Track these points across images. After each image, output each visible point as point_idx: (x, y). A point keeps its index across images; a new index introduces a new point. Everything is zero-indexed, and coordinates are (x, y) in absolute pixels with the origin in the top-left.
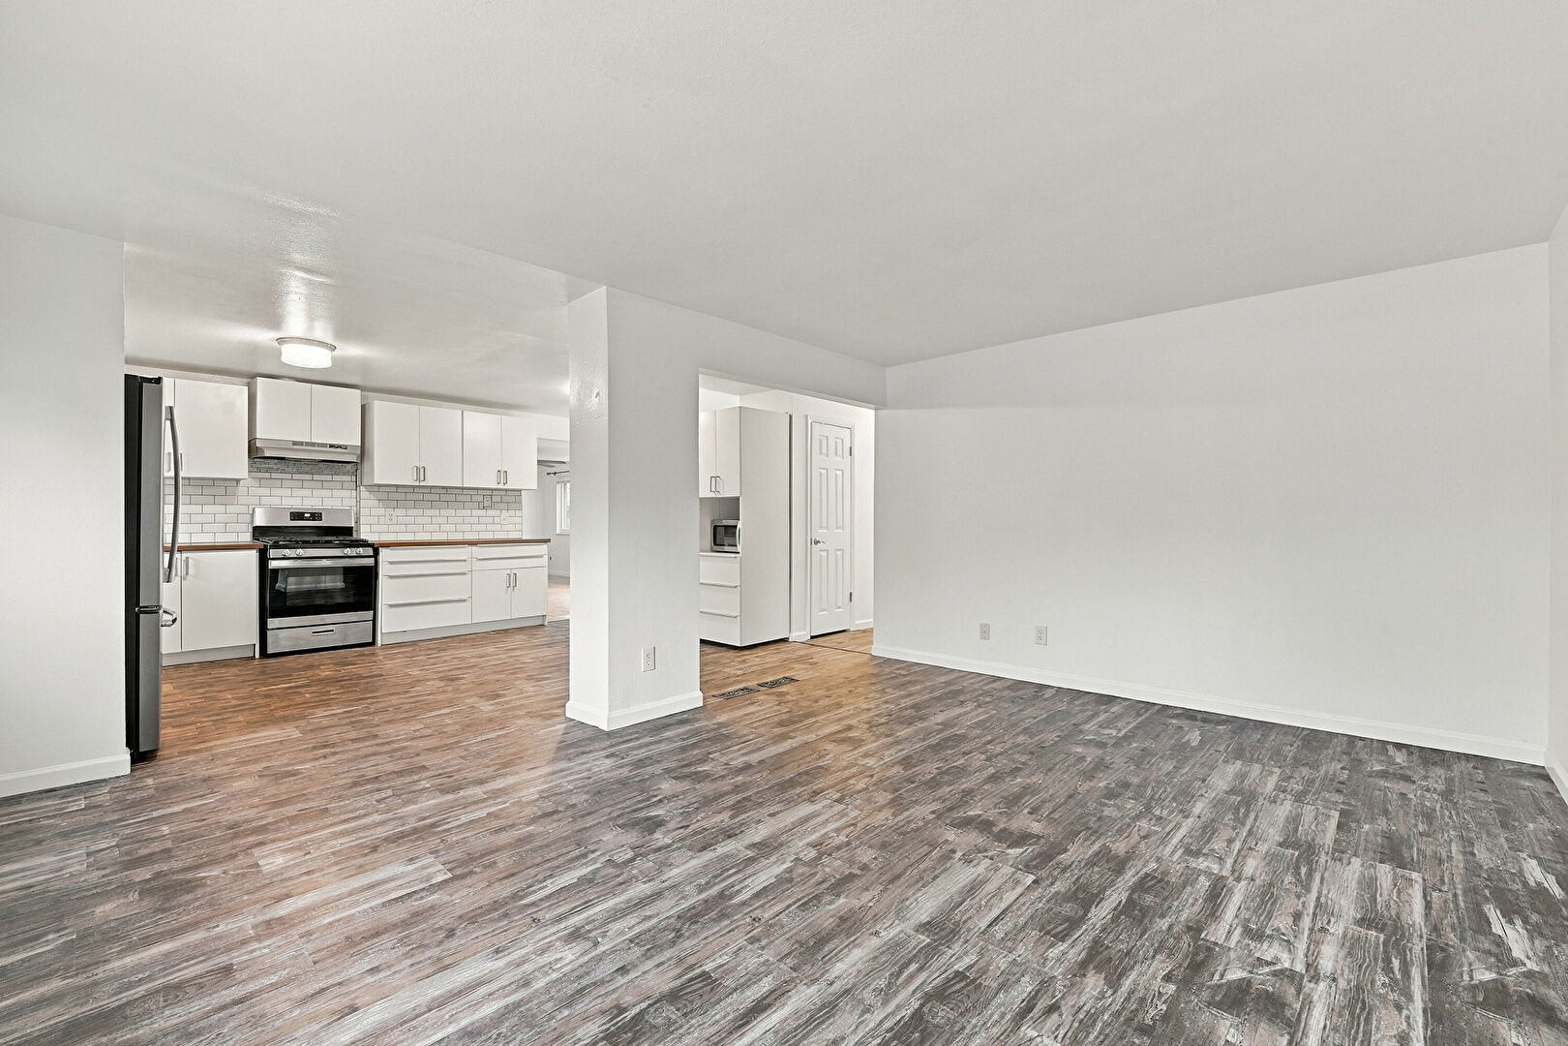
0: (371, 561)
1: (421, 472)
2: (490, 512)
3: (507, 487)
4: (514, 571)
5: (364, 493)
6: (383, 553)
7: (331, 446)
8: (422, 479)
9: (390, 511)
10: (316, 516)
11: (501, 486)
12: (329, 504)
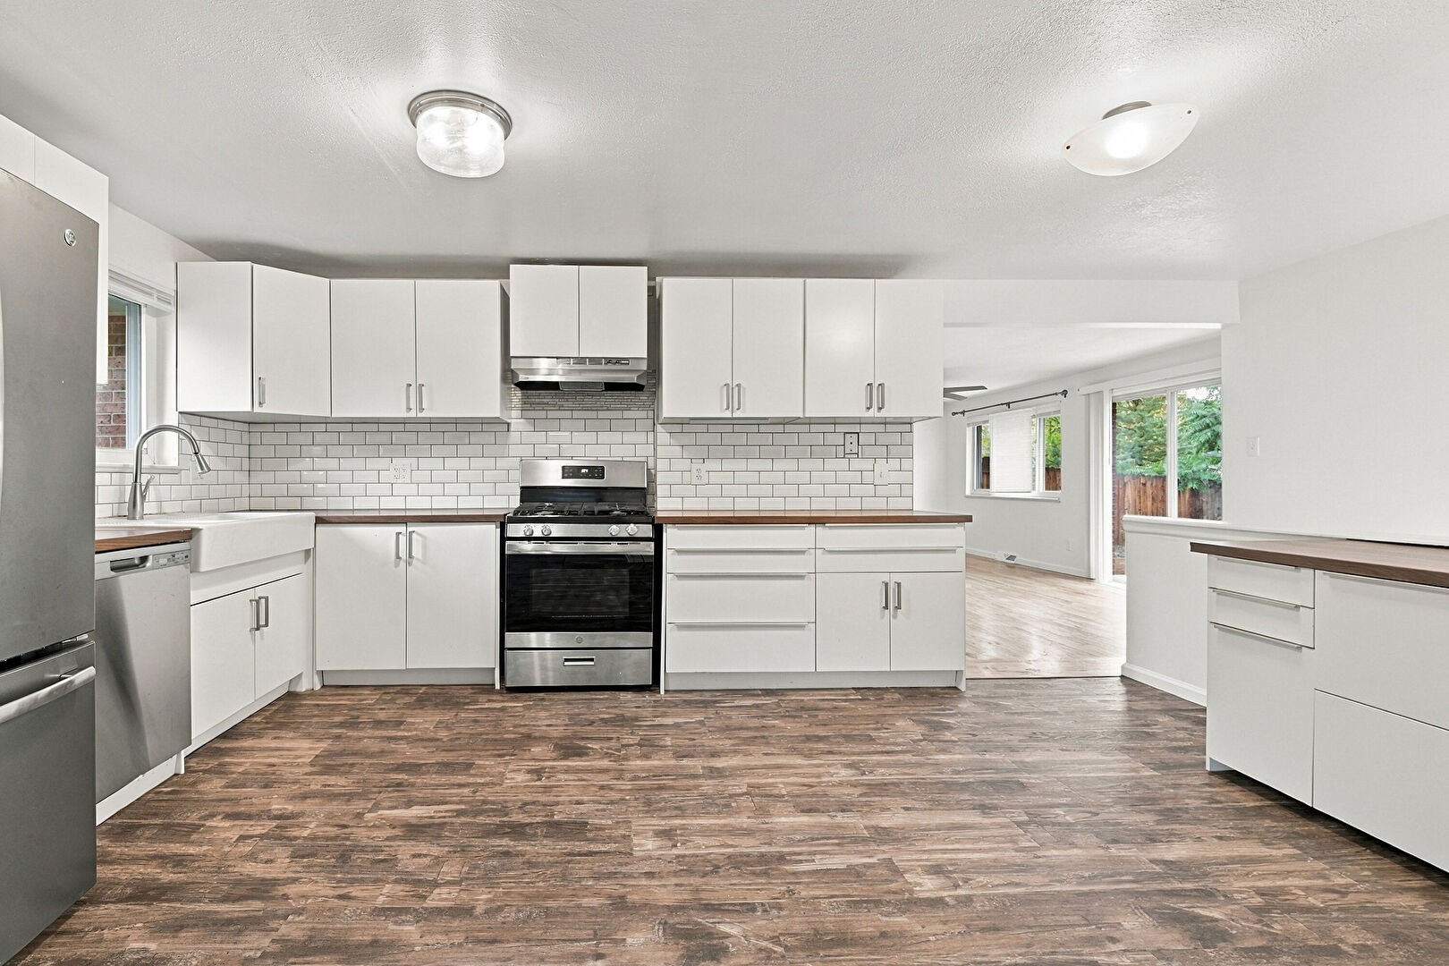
0: (649, 549)
1: (733, 392)
2: (857, 464)
3: (883, 414)
4: (897, 577)
5: (663, 435)
6: (670, 534)
7: (609, 361)
8: (736, 406)
9: (697, 465)
10: (596, 472)
11: (873, 413)
12: (618, 453)
